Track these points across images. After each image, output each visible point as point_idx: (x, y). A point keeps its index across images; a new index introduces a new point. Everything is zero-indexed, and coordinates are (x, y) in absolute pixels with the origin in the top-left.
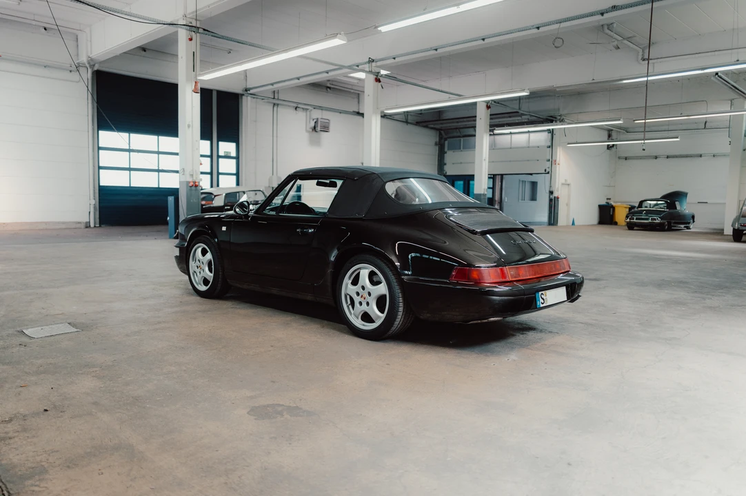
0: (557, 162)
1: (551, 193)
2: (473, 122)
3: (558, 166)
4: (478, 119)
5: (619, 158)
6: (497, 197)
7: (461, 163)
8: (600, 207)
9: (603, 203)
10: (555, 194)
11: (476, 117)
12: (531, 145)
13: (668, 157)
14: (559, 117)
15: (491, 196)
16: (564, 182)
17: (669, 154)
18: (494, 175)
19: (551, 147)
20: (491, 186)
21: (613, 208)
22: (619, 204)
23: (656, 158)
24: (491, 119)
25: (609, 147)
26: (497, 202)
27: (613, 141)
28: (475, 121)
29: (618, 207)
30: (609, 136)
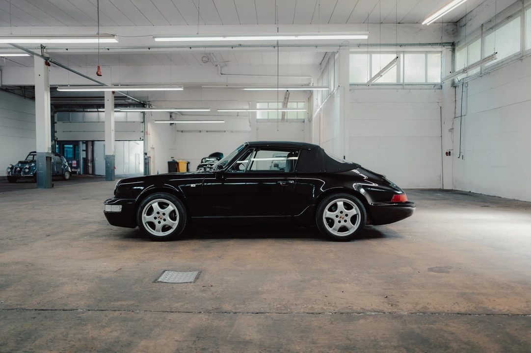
0: (148, 133)
1: (146, 154)
2: (103, 101)
3: (149, 136)
4: (106, 99)
5: (178, 131)
6: (90, 157)
7: (85, 131)
8: (169, 163)
9: (171, 160)
10: (148, 155)
11: (104, 97)
12: (128, 120)
13: (207, 132)
14: (148, 103)
15: (85, 156)
16: (151, 146)
17: (208, 130)
18: (86, 141)
19: (144, 122)
20: (85, 149)
21: (177, 163)
22: (181, 161)
23: (200, 132)
24: (115, 100)
25: (171, 124)
26: (90, 161)
27: (173, 120)
28: (104, 100)
29: (181, 162)
30: (171, 116)
